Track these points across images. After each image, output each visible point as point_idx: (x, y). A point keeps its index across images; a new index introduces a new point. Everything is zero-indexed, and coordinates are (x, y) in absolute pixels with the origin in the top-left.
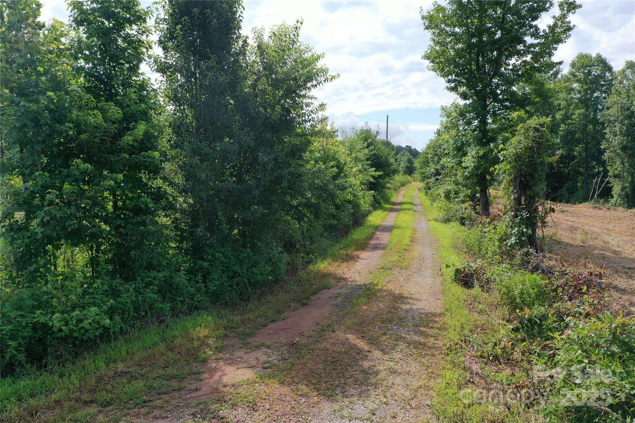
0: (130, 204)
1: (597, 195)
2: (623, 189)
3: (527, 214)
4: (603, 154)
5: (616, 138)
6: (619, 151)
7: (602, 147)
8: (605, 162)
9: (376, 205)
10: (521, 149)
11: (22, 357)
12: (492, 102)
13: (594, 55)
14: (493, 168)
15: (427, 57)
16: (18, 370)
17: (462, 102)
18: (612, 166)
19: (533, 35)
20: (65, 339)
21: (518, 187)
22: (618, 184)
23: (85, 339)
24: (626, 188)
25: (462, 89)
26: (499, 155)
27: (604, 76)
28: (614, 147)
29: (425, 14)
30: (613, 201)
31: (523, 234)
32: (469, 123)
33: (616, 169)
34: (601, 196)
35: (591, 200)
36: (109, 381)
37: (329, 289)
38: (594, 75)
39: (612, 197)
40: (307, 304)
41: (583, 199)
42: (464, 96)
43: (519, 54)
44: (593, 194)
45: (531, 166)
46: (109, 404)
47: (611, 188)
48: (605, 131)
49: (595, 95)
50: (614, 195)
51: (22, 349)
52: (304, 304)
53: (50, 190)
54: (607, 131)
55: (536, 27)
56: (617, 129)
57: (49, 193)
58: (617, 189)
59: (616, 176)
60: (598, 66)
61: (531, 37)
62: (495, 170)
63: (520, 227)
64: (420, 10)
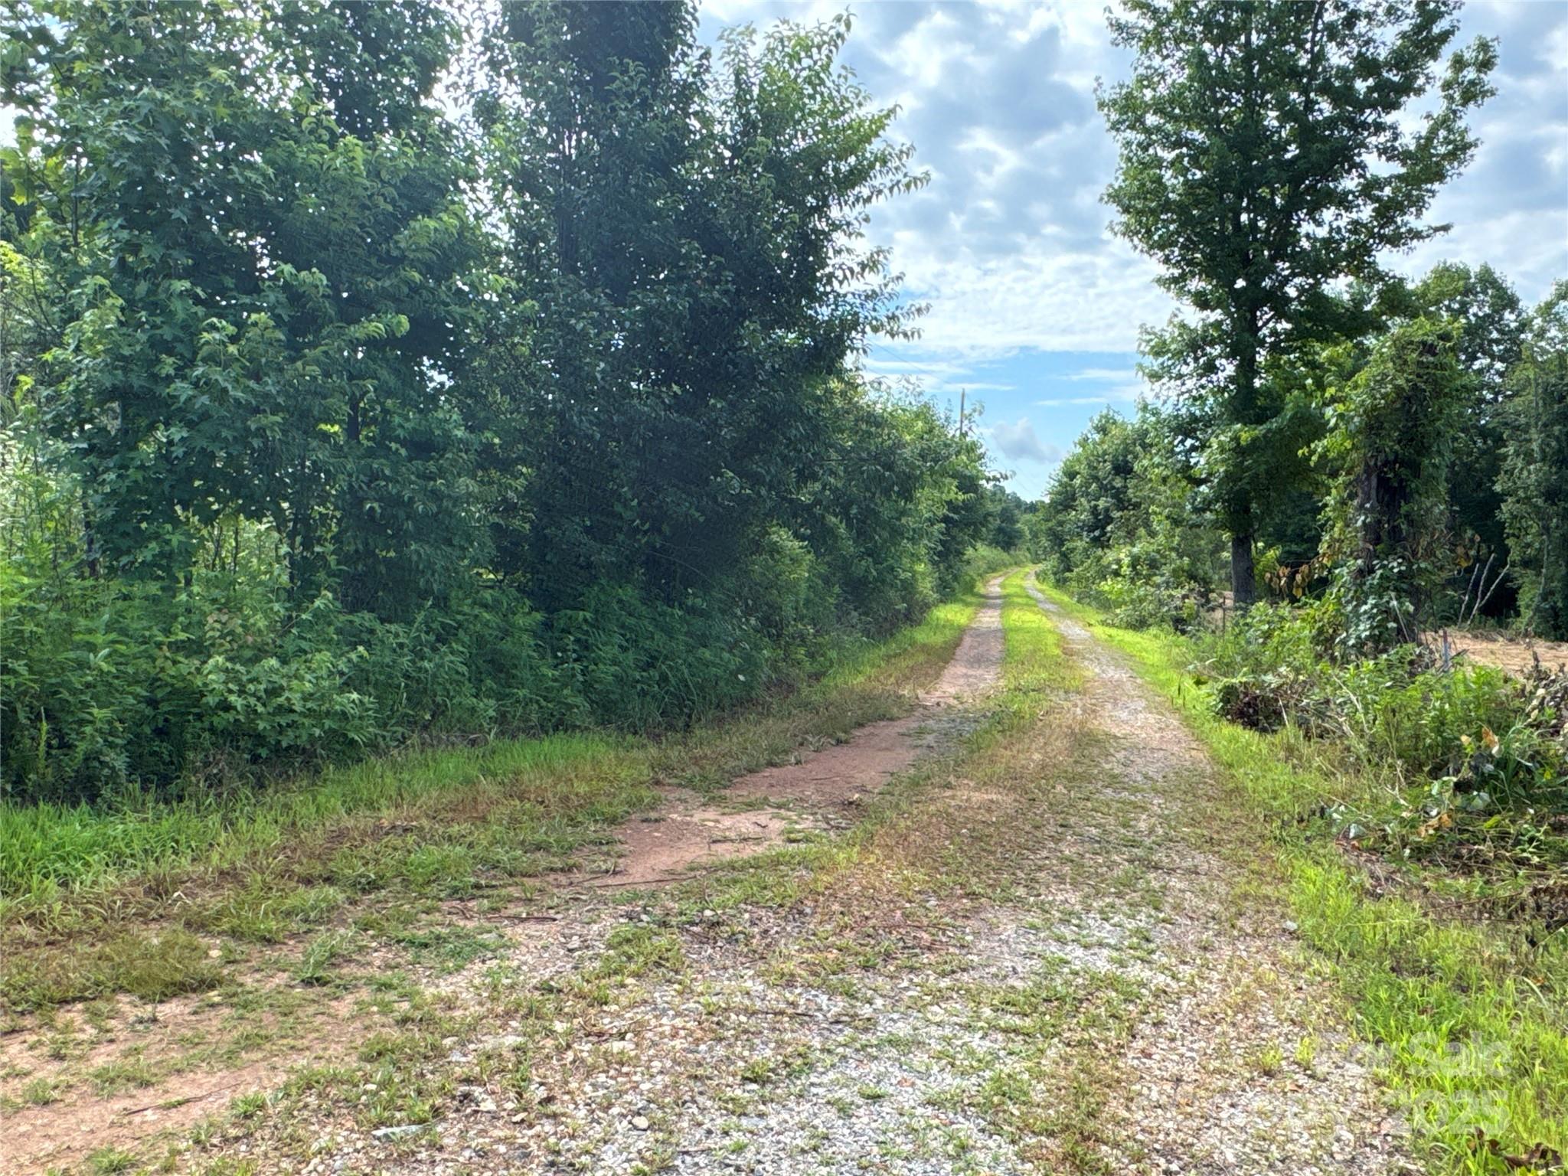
0: (401, 426)
1: (1479, 609)
2: (1546, 596)
3: (1400, 564)
4: (1499, 508)
5: (1532, 467)
6: (1540, 502)
7: (1498, 488)
8: (1501, 525)
9: (947, 591)
10: (1384, 396)
11: (119, 761)
12: (1268, 321)
13: (1475, 269)
14: (1306, 450)
15: (1115, 197)
16: (106, 792)
17: (1195, 318)
18: (1518, 537)
19: (1384, 151)
20: (231, 736)
21: (1373, 493)
22: (1533, 583)
23: (284, 744)
24: (1552, 593)
25: (1195, 284)
26: (1329, 412)
27: (1501, 319)
28: (1526, 489)
29: (1108, 95)
30: (1521, 623)
31: (1388, 612)
32: (1211, 368)
33: (1528, 545)
34: (1488, 611)
35: (1465, 619)
36: (363, 841)
37: (892, 719)
38: (1475, 315)
39: (1518, 614)
40: (847, 742)
41: (1442, 618)
42: (1202, 301)
43: (1343, 202)
44: (1470, 608)
45: (1412, 440)
46: (373, 886)
47: (1515, 592)
48: (1503, 450)
49: (1477, 365)
50: (1522, 609)
51: (119, 741)
52: (839, 742)
53: (215, 320)
54: (1511, 450)
55: (1393, 128)
56: (1535, 446)
57: (213, 328)
58: (1528, 596)
59: (1526, 563)
60: (1485, 292)
61: (1380, 155)
62: (1312, 453)
63: (1381, 597)
64: (1095, 85)
